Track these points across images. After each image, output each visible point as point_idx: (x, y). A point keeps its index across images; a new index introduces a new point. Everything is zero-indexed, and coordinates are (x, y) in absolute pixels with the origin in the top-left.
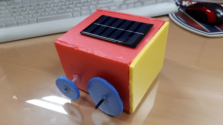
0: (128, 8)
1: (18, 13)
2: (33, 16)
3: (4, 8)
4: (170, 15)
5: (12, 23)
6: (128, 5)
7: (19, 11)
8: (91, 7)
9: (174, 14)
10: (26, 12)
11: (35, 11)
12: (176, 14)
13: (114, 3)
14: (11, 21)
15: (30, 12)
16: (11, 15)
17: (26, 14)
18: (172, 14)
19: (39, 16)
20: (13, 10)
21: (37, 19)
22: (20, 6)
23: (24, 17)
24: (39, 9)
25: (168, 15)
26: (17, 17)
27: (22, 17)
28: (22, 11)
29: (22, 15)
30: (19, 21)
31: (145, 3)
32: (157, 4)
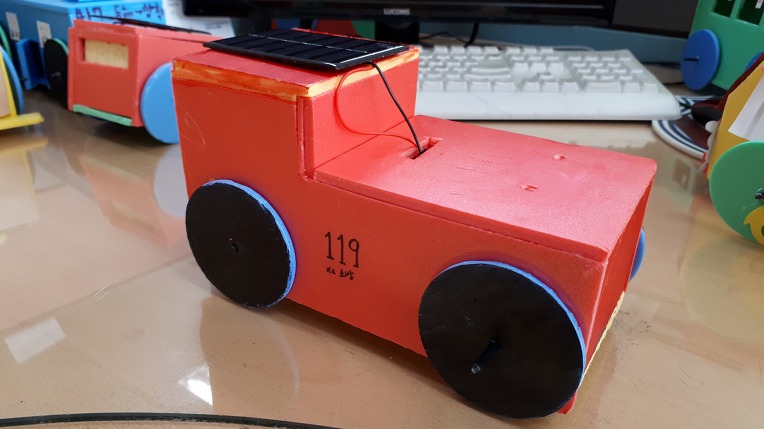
0: (541, 90)
4: (655, 124)
6: (542, 82)
8: (450, 76)
9: (666, 124)
12: (671, 123)
13: (509, 76)
18: (660, 122)
25: (648, 123)
31: (590, 84)
32: (622, 91)
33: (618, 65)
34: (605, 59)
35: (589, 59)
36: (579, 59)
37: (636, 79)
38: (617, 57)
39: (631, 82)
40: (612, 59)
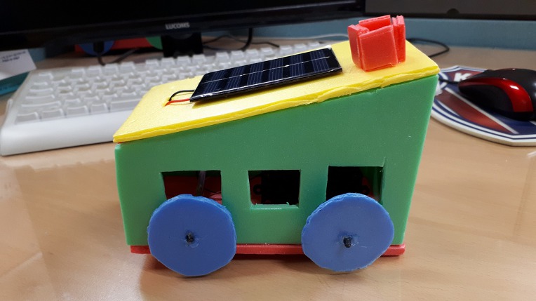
1: (71, 94)
2: (101, 99)
3: (46, 84)
5: (54, 111)
7: (76, 90)
10: (90, 92)
11: (108, 90)
14: (53, 109)
15: (97, 90)
17: (89, 95)
19: (114, 99)
20: (63, 88)
21: (109, 104)
22: (81, 80)
23: (82, 101)
24: (117, 85)
26: (67, 101)
27: (78, 100)
28: (81, 89)
29: (79, 97)
30: (69, 108)
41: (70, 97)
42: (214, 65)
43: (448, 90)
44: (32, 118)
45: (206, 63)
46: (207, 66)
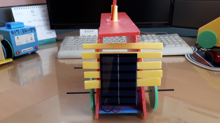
1: (79, 44)
7: (80, 42)
9: (189, 56)
14: (74, 47)
16: (75, 44)
25: (184, 56)
28: (82, 42)
29: (81, 45)
30: (78, 48)
31: (167, 45)
32: (176, 47)
33: (174, 39)
34: (171, 37)
35: (166, 37)
36: (163, 37)
37: (180, 43)
38: (174, 36)
39: (178, 44)
40: (173, 37)
41: (79, 45)
42: (121, 39)
43: (196, 53)
44: (68, 49)
45: (118, 38)
46: (118, 39)
